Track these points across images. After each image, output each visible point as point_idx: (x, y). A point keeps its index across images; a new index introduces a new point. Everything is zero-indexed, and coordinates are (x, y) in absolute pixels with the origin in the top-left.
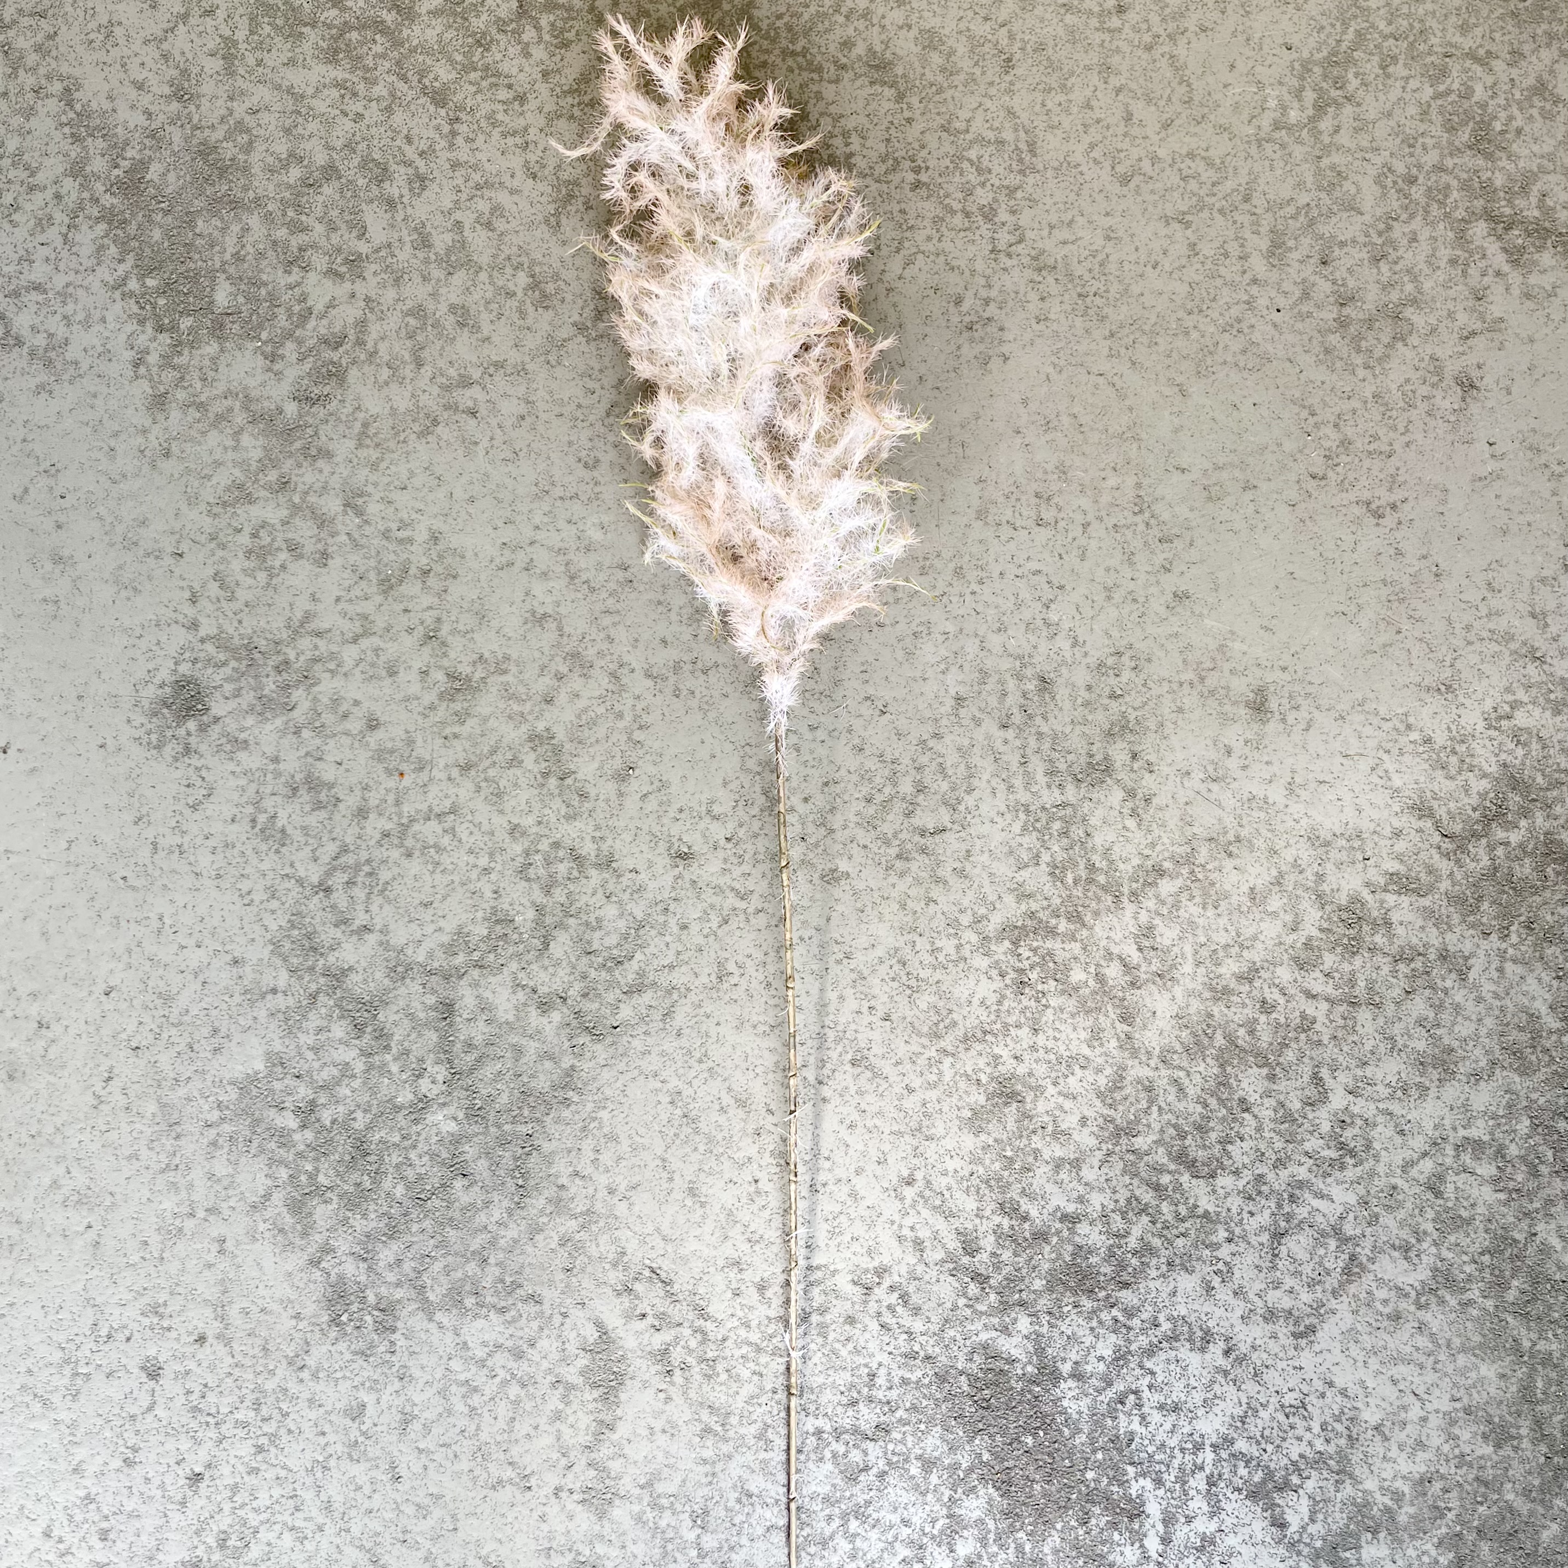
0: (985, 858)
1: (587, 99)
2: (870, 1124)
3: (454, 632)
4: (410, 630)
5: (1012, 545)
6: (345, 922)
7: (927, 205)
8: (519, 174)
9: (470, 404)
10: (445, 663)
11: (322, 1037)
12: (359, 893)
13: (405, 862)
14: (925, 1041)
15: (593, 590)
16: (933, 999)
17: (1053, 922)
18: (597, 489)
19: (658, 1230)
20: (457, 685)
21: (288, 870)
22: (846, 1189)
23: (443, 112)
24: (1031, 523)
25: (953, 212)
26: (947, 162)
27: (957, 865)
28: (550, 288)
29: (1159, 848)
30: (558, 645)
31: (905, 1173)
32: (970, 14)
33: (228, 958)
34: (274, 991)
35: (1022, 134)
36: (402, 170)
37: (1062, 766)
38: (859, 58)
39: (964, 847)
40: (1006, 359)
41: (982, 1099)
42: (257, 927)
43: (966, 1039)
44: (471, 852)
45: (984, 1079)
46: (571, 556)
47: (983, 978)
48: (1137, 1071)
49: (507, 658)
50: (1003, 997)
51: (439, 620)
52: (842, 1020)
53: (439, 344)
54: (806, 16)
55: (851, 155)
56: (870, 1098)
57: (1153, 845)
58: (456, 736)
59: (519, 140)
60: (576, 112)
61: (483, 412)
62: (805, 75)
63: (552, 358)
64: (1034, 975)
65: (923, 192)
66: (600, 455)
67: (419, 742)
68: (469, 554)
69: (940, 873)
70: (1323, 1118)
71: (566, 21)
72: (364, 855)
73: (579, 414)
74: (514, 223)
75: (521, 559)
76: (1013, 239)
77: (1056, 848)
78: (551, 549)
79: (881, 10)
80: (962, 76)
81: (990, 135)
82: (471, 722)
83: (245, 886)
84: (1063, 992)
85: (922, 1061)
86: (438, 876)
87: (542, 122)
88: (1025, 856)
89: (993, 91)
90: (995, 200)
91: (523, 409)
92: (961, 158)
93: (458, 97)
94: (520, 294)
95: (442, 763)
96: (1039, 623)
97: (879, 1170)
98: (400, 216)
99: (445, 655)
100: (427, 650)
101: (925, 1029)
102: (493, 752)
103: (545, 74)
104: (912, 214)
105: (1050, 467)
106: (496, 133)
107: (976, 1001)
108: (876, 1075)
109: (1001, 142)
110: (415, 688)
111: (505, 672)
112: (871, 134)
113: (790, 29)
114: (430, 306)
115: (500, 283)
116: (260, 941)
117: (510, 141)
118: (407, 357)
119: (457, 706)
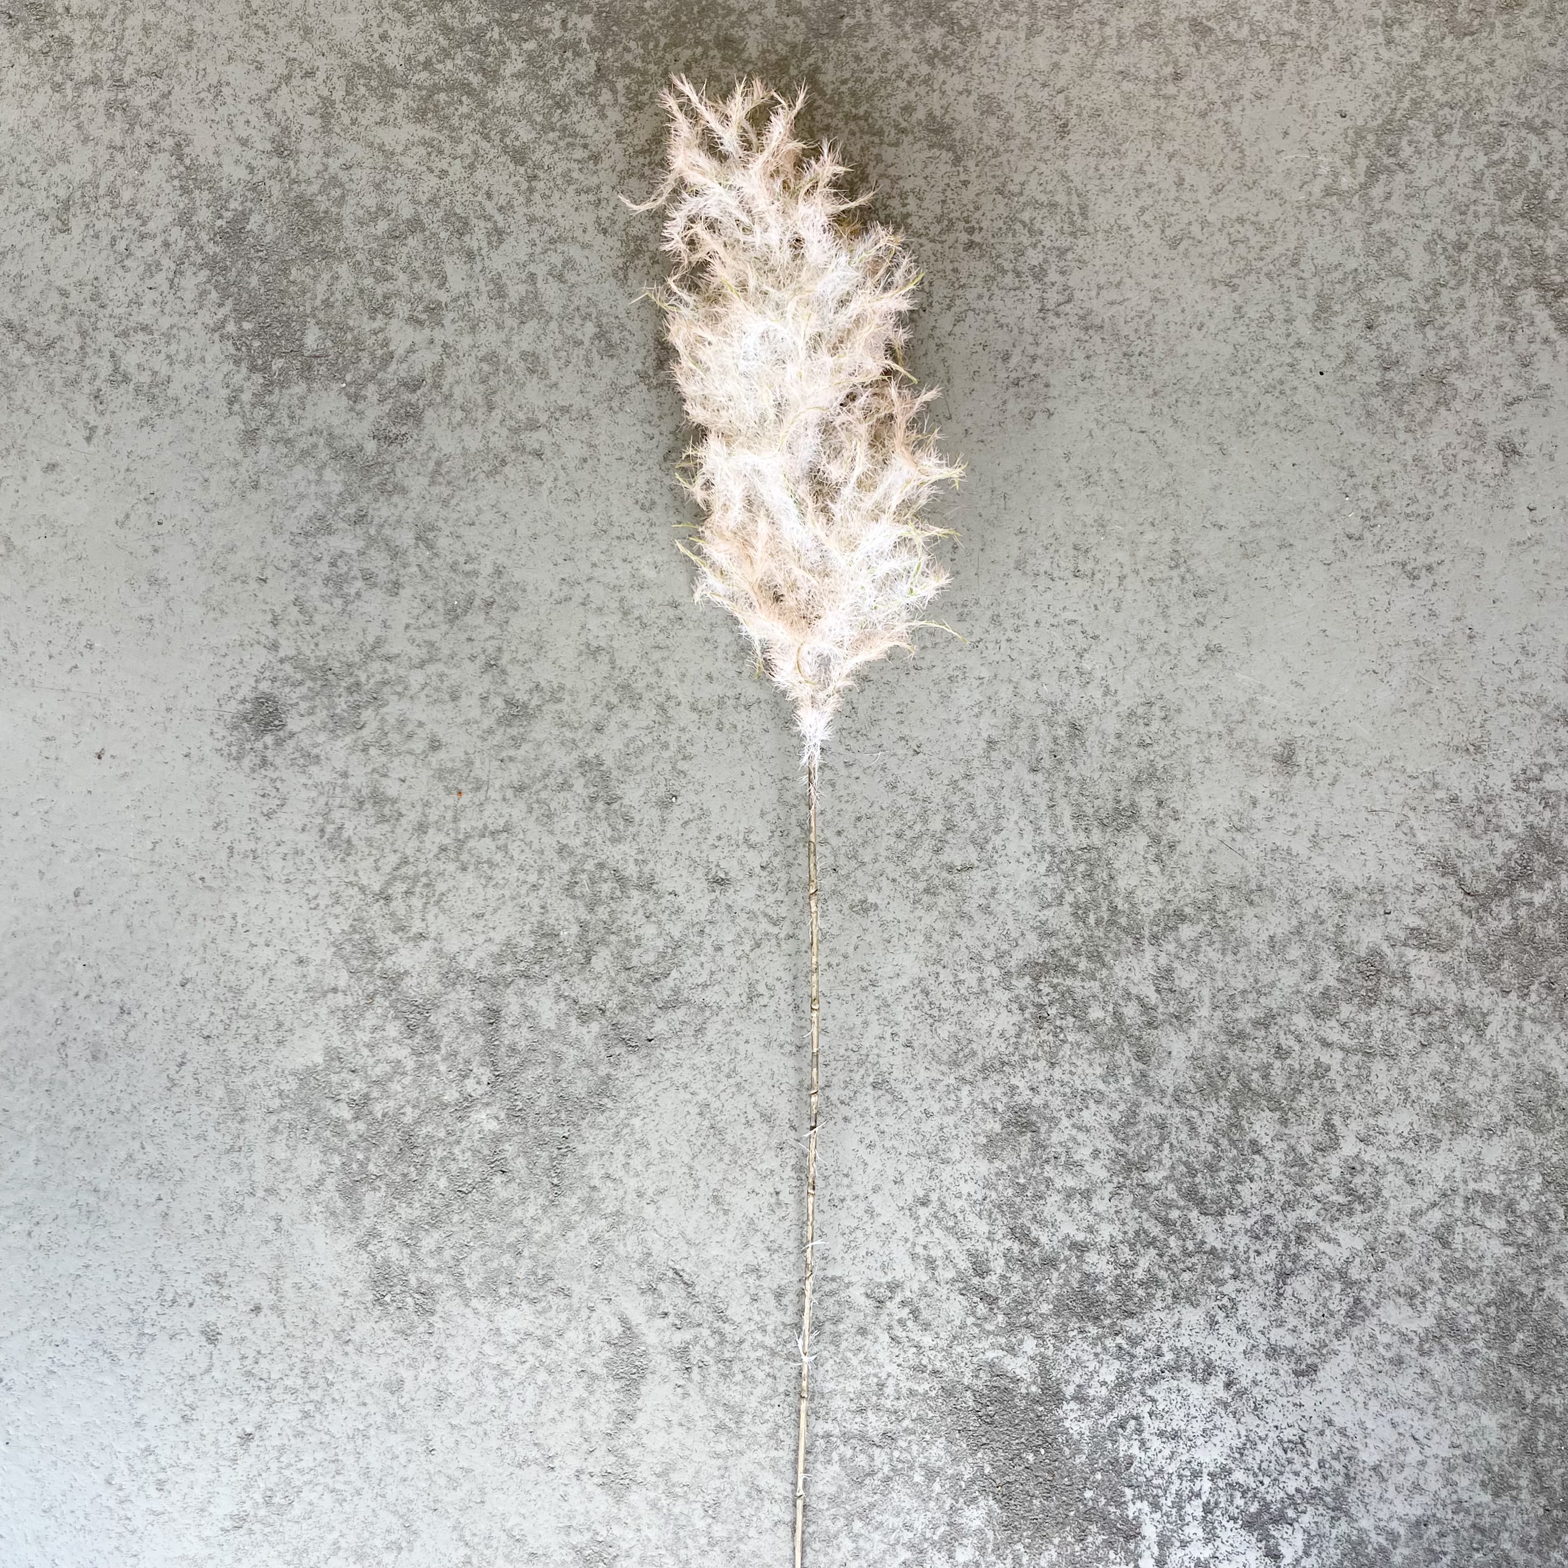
0: (1009, 896)
1: (657, 158)
2: (888, 1144)
3: (513, 661)
4: (473, 658)
5: (1049, 595)
6: (402, 929)
7: (980, 265)
8: (591, 229)
9: (537, 446)
10: (504, 690)
11: (377, 1035)
12: (417, 902)
13: (459, 875)
14: (944, 1068)
15: (644, 626)
16: (954, 1029)
17: (1074, 960)
18: (652, 530)
19: (682, 1233)
20: (514, 711)
21: (351, 878)
22: (863, 1206)
23: (522, 170)
24: (1068, 574)
25: (1004, 272)
26: (1000, 223)
27: (983, 901)
28: (615, 337)
29: (1181, 893)
30: (608, 678)
31: (921, 1193)
32: (1028, 80)
33: (293, 957)
34: (335, 990)
35: (1074, 197)
36: (482, 224)
37: (1090, 811)
38: (919, 123)
39: (990, 884)
40: (1051, 415)
41: (997, 1127)
42: (321, 930)
43: (984, 1069)
44: (521, 868)
45: (1001, 1108)
46: (625, 593)
47: (1004, 1011)
48: (1151, 1108)
49: (561, 688)
50: (1022, 1030)
51: (500, 649)
52: (866, 1044)
53: (509, 389)
54: (870, 82)
55: (908, 215)
56: (890, 1120)
57: (1175, 890)
58: (511, 759)
59: (591, 197)
60: (647, 171)
61: (548, 453)
62: (867, 138)
63: (615, 404)
64: (1053, 1011)
65: (976, 252)
66: (656, 498)
67: (477, 764)
68: (530, 588)
69: (966, 908)
70: (1334, 1164)
71: (640, 84)
72: (422, 868)
73: (638, 458)
74: (584, 276)
75: (578, 594)
76: (1062, 299)
77: (1079, 889)
78: (606, 586)
79: (942, 76)
80: (1018, 141)
81: (1043, 198)
82: (525, 747)
83: (312, 891)
84: (1081, 1028)
85: (941, 1087)
86: (490, 890)
87: (615, 179)
88: (1049, 896)
89: (1047, 155)
90: (1046, 261)
91: (585, 452)
92: (1014, 219)
93: (537, 156)
94: (587, 343)
95: (497, 784)
96: (1072, 671)
97: (895, 1189)
98: (478, 267)
99: (504, 682)
100: (487, 677)
101: (945, 1057)
102: (546, 775)
103: (619, 135)
104: (964, 273)
105: (1089, 521)
106: (571, 190)
107: (995, 1034)
108: (896, 1099)
109: (1054, 205)
110: (475, 713)
111: (560, 700)
112: (928, 196)
113: (853, 93)
114: (503, 352)
115: (569, 333)
116: (324, 943)
117: (584, 198)
118: (480, 400)
119: (514, 731)
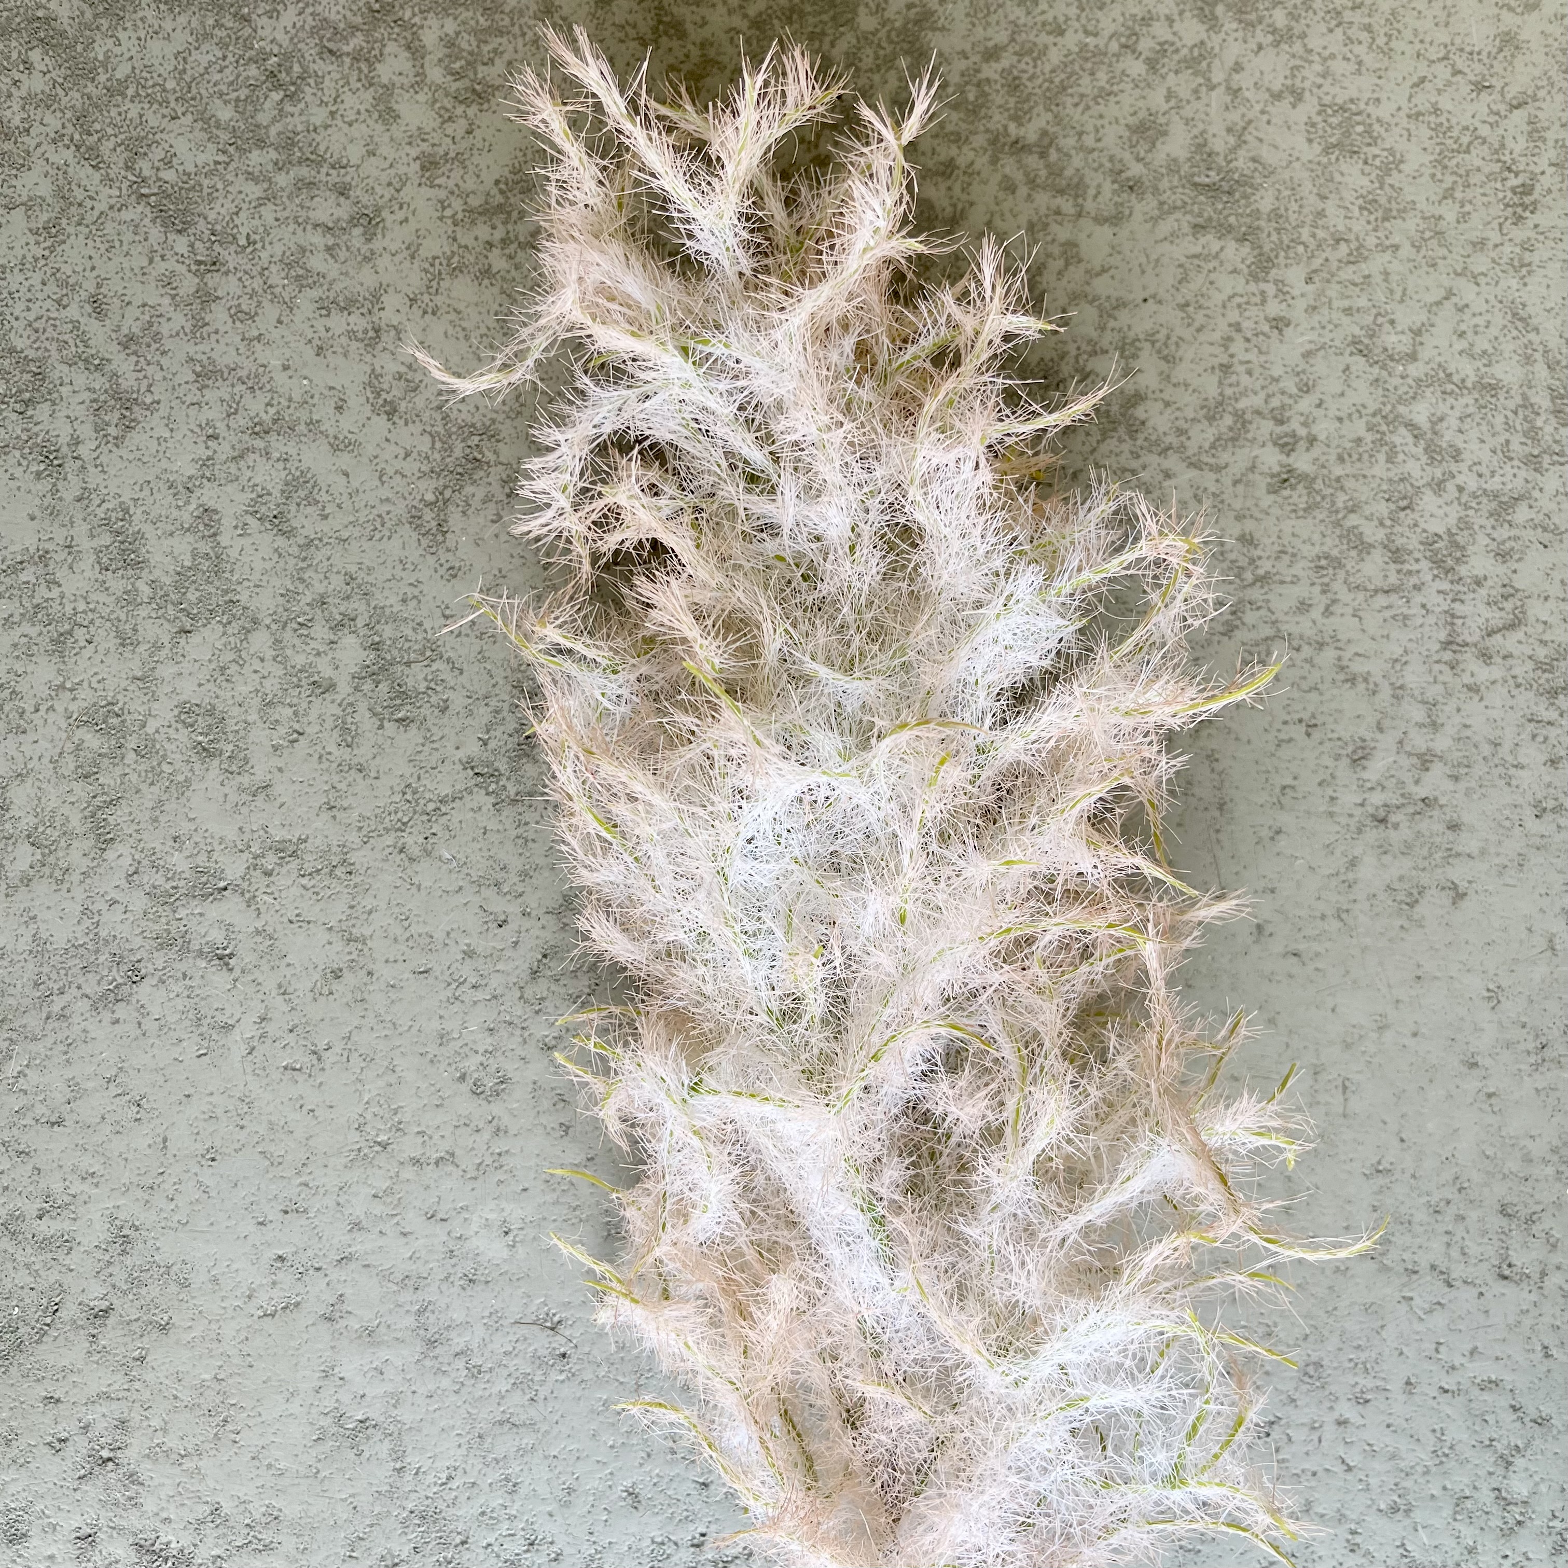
1: (522, 231)
3: (157, 1452)
4: (59, 1444)
5: (1439, 1320)
7: (1306, 528)
8: (355, 401)
9: (217, 936)
10: (133, 1520)
15: (476, 1372)
18: (500, 1145)
23: (181, 244)
24: (1484, 1273)
25: (1363, 548)
26: (1359, 427)
28: (416, 677)
30: (392, 1493)
32: (1443, 72)
35: (1540, 370)
36: (80, 378)
38: (1173, 165)
40: (1459, 896)
46: (430, 1293)
49: (274, 1517)
51: (123, 1424)
53: (150, 794)
54: (1055, 57)
55: (1137, 398)
59: (358, 322)
60: (498, 261)
61: (245, 956)
62: (1043, 199)
63: (413, 840)
65: (1299, 497)
66: (510, 1067)
68: (199, 1279)
71: (482, 35)
73: (466, 970)
74: (338, 521)
75: (317, 1294)
76: (1497, 618)
78: (386, 1276)
79: (1232, 51)
80: (1412, 224)
81: (1467, 369)
87: (415, 279)
89: (1480, 263)
90: (1464, 524)
91: (338, 953)
92: (1393, 420)
93: (220, 209)
94: (344, 688)
96: (1486, 1497)
98: (70, 489)
99: (134, 1503)
100: (92, 1490)
103: (429, 164)
104: (1268, 545)
105: (1538, 1149)
106: (306, 302)
109: (1491, 388)
112: (1188, 352)
113: (1014, 86)
114: (137, 705)
115: (300, 660)
117: (338, 322)
118: (75, 821)
